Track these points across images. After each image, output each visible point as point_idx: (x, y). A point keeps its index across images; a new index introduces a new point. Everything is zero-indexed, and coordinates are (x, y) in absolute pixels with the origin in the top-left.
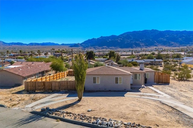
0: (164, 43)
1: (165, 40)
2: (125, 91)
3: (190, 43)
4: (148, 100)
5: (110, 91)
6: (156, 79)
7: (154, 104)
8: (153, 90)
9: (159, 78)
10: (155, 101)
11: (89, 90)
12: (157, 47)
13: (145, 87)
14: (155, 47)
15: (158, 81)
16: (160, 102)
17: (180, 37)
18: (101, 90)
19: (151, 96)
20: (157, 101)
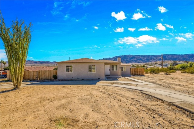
0: (136, 61)
1: (136, 60)
2: (99, 80)
3: (149, 61)
4: (119, 90)
5: (83, 80)
6: (132, 72)
7: (129, 96)
8: (129, 79)
9: (135, 71)
10: (132, 90)
11: (62, 79)
12: (132, 64)
13: (122, 77)
14: (131, 63)
15: (134, 73)
16: (142, 92)
17: (144, 58)
18: (74, 79)
19: (126, 84)
20: (134, 90)
